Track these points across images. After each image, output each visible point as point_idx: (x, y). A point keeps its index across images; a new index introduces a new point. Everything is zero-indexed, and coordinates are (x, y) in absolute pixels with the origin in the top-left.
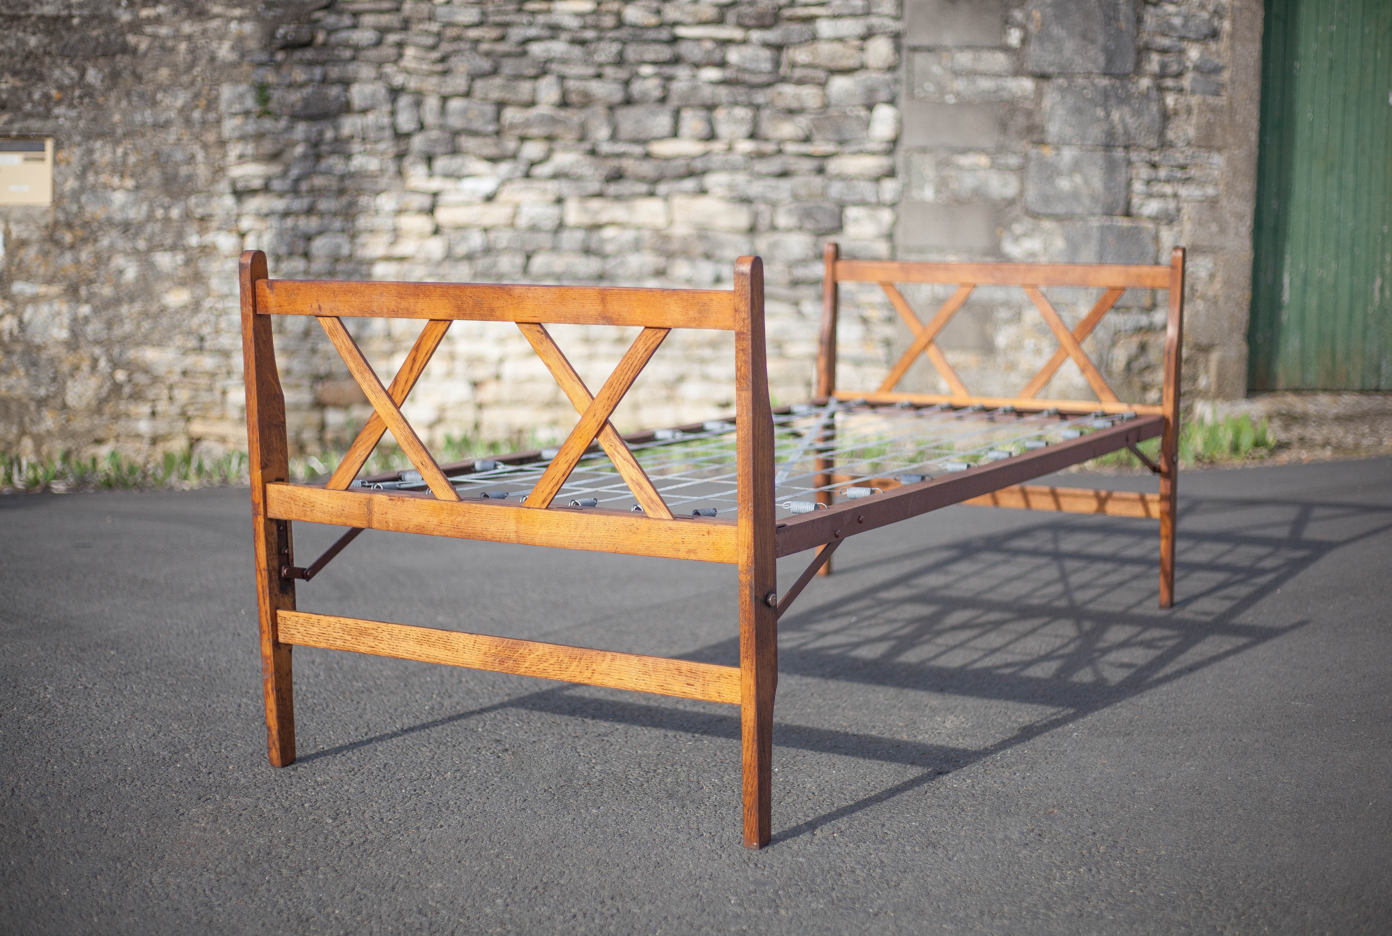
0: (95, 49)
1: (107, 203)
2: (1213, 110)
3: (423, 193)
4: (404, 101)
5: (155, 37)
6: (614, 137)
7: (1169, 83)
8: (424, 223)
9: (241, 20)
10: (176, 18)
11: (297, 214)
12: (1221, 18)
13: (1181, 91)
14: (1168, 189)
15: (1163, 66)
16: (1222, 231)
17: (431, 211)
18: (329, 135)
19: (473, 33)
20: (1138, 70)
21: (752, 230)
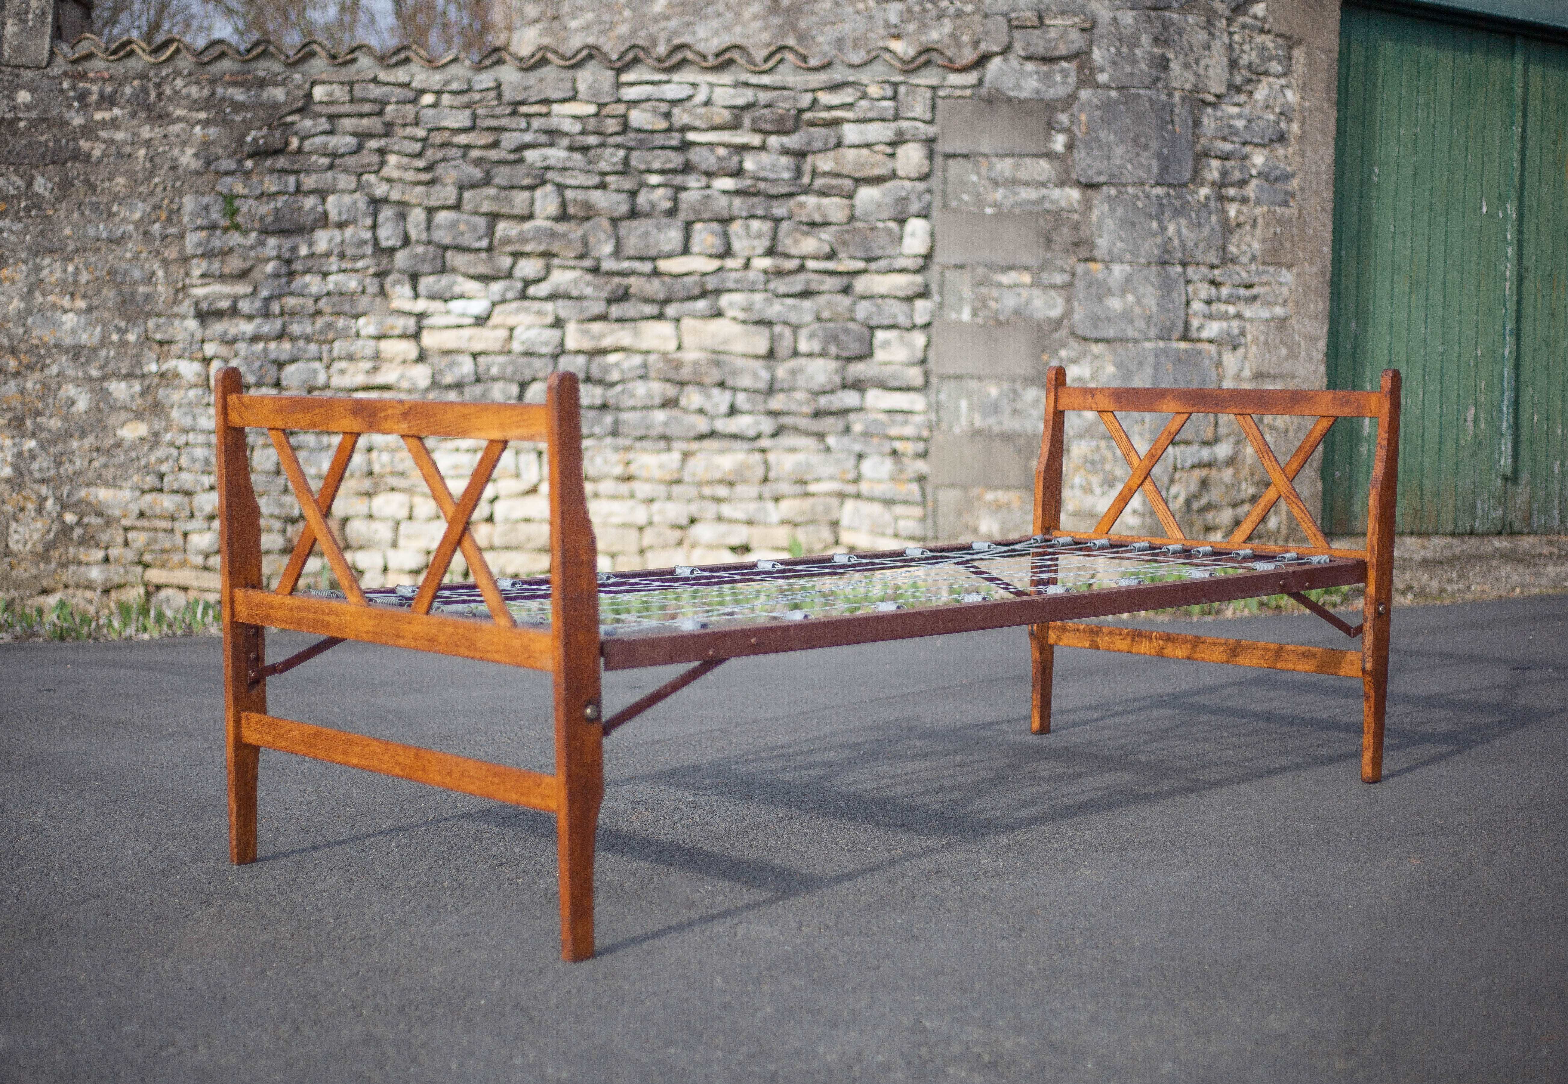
0: (44, 155)
1: (57, 325)
2: (1281, 221)
3: (409, 314)
4: (386, 213)
5: (111, 142)
6: (617, 253)
7: (1232, 192)
8: (409, 349)
9: (205, 124)
10: (135, 122)
11: (267, 339)
12: (1290, 120)
13: (1244, 201)
14: (1232, 310)
15: (1224, 173)
16: (1293, 355)
17: (416, 336)
18: (304, 251)
19: (462, 139)
20: (1196, 178)
21: (771, 355)
